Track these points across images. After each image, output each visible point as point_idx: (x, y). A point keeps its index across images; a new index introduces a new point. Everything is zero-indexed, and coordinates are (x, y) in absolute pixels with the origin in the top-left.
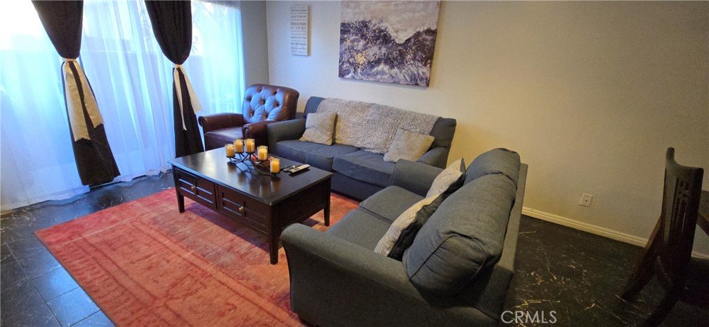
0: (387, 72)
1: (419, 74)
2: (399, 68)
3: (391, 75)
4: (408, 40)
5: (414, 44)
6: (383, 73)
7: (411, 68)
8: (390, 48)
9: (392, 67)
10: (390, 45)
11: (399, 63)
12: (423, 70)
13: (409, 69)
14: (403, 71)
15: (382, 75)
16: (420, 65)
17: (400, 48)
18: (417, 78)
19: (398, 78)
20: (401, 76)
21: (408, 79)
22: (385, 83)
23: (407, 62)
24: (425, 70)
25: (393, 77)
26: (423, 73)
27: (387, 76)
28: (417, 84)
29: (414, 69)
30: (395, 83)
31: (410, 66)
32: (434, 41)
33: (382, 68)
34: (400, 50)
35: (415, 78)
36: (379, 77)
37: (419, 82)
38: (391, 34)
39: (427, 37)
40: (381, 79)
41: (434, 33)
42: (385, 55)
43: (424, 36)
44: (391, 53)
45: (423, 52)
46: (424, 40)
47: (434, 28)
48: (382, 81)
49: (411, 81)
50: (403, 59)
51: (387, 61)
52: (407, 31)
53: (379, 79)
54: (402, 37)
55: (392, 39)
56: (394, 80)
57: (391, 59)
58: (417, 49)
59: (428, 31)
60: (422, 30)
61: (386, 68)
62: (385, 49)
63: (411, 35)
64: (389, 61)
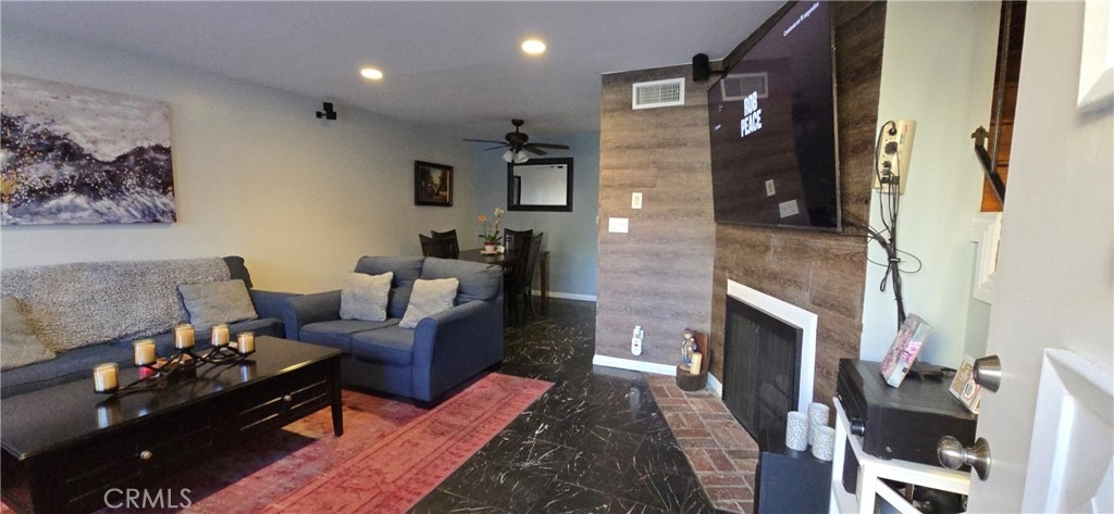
0: (86, 206)
1: (156, 207)
2: (112, 199)
3: (97, 211)
4: (124, 158)
5: (137, 163)
6: (74, 208)
7: (140, 198)
8: (83, 167)
9: (97, 197)
10: (83, 162)
11: (112, 191)
12: (160, 201)
13: (136, 199)
14: (124, 203)
15: (74, 211)
16: (157, 193)
17: (108, 168)
18: (154, 211)
19: (115, 215)
20: (120, 211)
21: (135, 213)
22: (82, 224)
23: (128, 190)
24: (165, 200)
25: (102, 214)
26: (165, 205)
27: (88, 212)
28: (157, 221)
29: (146, 200)
30: (109, 222)
31: (136, 195)
32: (169, 161)
33: (71, 201)
34: (107, 172)
35: (150, 212)
36: (65, 216)
37: (159, 217)
38: (81, 145)
39: (158, 156)
40: (73, 218)
41: (168, 151)
42: (72, 178)
43: (152, 154)
44: (87, 176)
45: (155, 174)
46: (153, 159)
47: (166, 145)
48: (75, 222)
49: (144, 217)
50: (119, 186)
51: (80, 187)
52: (114, 143)
53: (67, 220)
54: (108, 152)
55: (85, 152)
56: (105, 217)
57: (89, 184)
58: (145, 172)
59: (158, 148)
60: (146, 145)
61: (81, 200)
62: (72, 168)
63: (127, 150)
64: (86, 188)
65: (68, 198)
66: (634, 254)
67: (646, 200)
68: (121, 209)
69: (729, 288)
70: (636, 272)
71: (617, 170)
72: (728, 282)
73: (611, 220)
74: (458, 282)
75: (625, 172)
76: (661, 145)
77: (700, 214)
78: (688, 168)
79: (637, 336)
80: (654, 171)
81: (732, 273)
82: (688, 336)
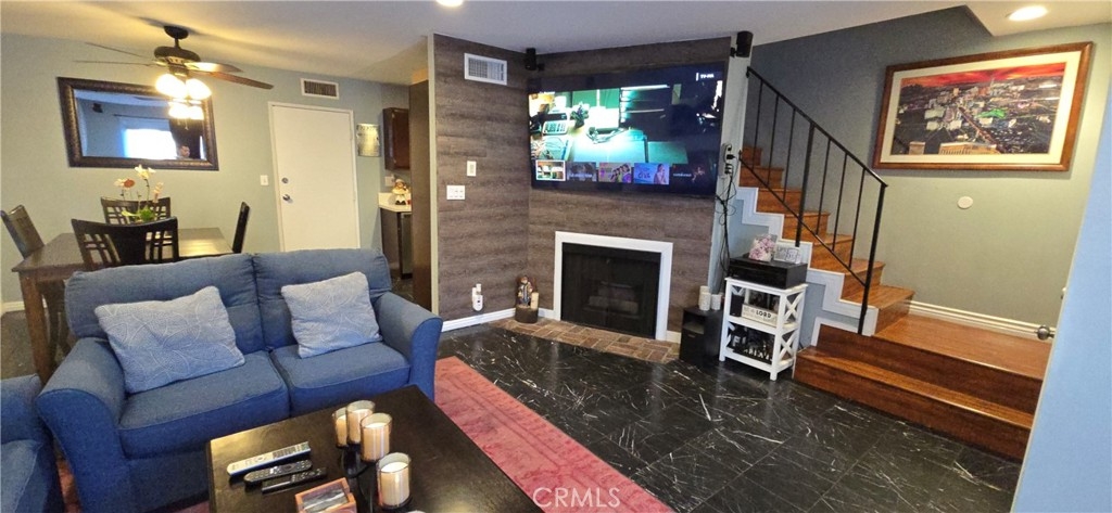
66: (470, 218)
67: (480, 168)
69: (562, 237)
70: (472, 236)
71: (452, 139)
72: (557, 233)
73: (449, 187)
74: (364, 277)
75: (460, 140)
76: (489, 119)
77: (519, 181)
78: (511, 143)
79: (478, 293)
80: (485, 142)
81: (564, 226)
82: (525, 282)
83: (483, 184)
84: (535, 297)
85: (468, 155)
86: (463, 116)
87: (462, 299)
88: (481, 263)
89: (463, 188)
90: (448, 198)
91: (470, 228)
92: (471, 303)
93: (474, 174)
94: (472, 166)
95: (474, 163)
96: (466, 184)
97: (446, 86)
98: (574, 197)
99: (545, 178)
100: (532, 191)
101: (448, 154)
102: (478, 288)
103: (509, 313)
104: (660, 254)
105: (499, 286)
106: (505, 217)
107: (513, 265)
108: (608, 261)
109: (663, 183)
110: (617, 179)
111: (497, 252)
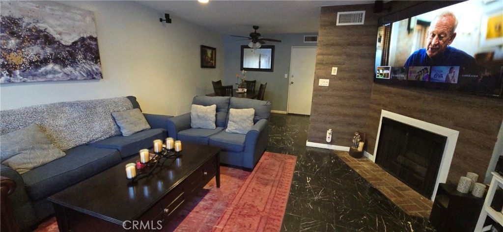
0: (60, 70)
1: (93, 71)
2: (72, 66)
3: (65, 73)
4: (75, 43)
5: (82, 46)
6: (54, 72)
7: (85, 66)
8: (56, 49)
9: (65, 66)
10: (56, 46)
11: (71, 62)
12: (95, 67)
13: (83, 66)
14: (78, 69)
15: (54, 74)
16: (93, 63)
17: (68, 49)
19: (74, 75)
20: (77, 73)
21: (84, 74)
22: (59, 81)
23: (79, 61)
24: (97, 67)
25: (68, 75)
26: (96, 69)
27: (61, 74)
28: (94, 78)
29: (87, 67)
30: (71, 79)
31: (83, 64)
32: (97, 45)
33: (52, 68)
34: (68, 51)
35: (91, 74)
36: (50, 76)
37: (95, 76)
38: (54, 36)
39: (92, 42)
40: (54, 78)
41: (95, 40)
42: (51, 54)
43: (89, 41)
44: (59, 54)
45: (91, 53)
46: (90, 44)
47: (95, 36)
48: (55, 80)
49: (88, 76)
50: (74, 59)
51: (56, 60)
52: (70, 34)
53: (50, 79)
54: (68, 40)
55: (56, 40)
56: (70, 77)
57: (60, 58)
58: (86, 51)
59: (91, 38)
60: (85, 36)
61: (57, 67)
62: (50, 49)
63: (76, 39)
64: (59, 61)
65: (50, 66)
66: (330, 96)
67: (339, 71)
68: (77, 72)
69: (385, 114)
70: (331, 105)
71: (325, 56)
72: (383, 111)
73: (320, 80)
74: (254, 111)
75: (330, 57)
76: (349, 44)
77: (365, 78)
78: (363, 57)
79: (329, 134)
80: (345, 57)
81: (386, 107)
82: (357, 135)
83: (340, 79)
84: (361, 144)
85: (333, 64)
86: (332, 45)
87: (321, 134)
88: (334, 119)
89: (328, 80)
90: (319, 85)
91: (330, 101)
92: (326, 137)
93: (335, 74)
94: (335, 70)
95: (336, 68)
96: (330, 79)
97: (325, 31)
98: (394, 90)
99: (380, 77)
100: (374, 85)
101: (322, 64)
102: (329, 131)
103: (347, 149)
104: (447, 137)
105: (344, 133)
106: (352, 97)
107: (355, 125)
108: (407, 134)
109: (452, 82)
110: (419, 78)
111: (345, 115)
